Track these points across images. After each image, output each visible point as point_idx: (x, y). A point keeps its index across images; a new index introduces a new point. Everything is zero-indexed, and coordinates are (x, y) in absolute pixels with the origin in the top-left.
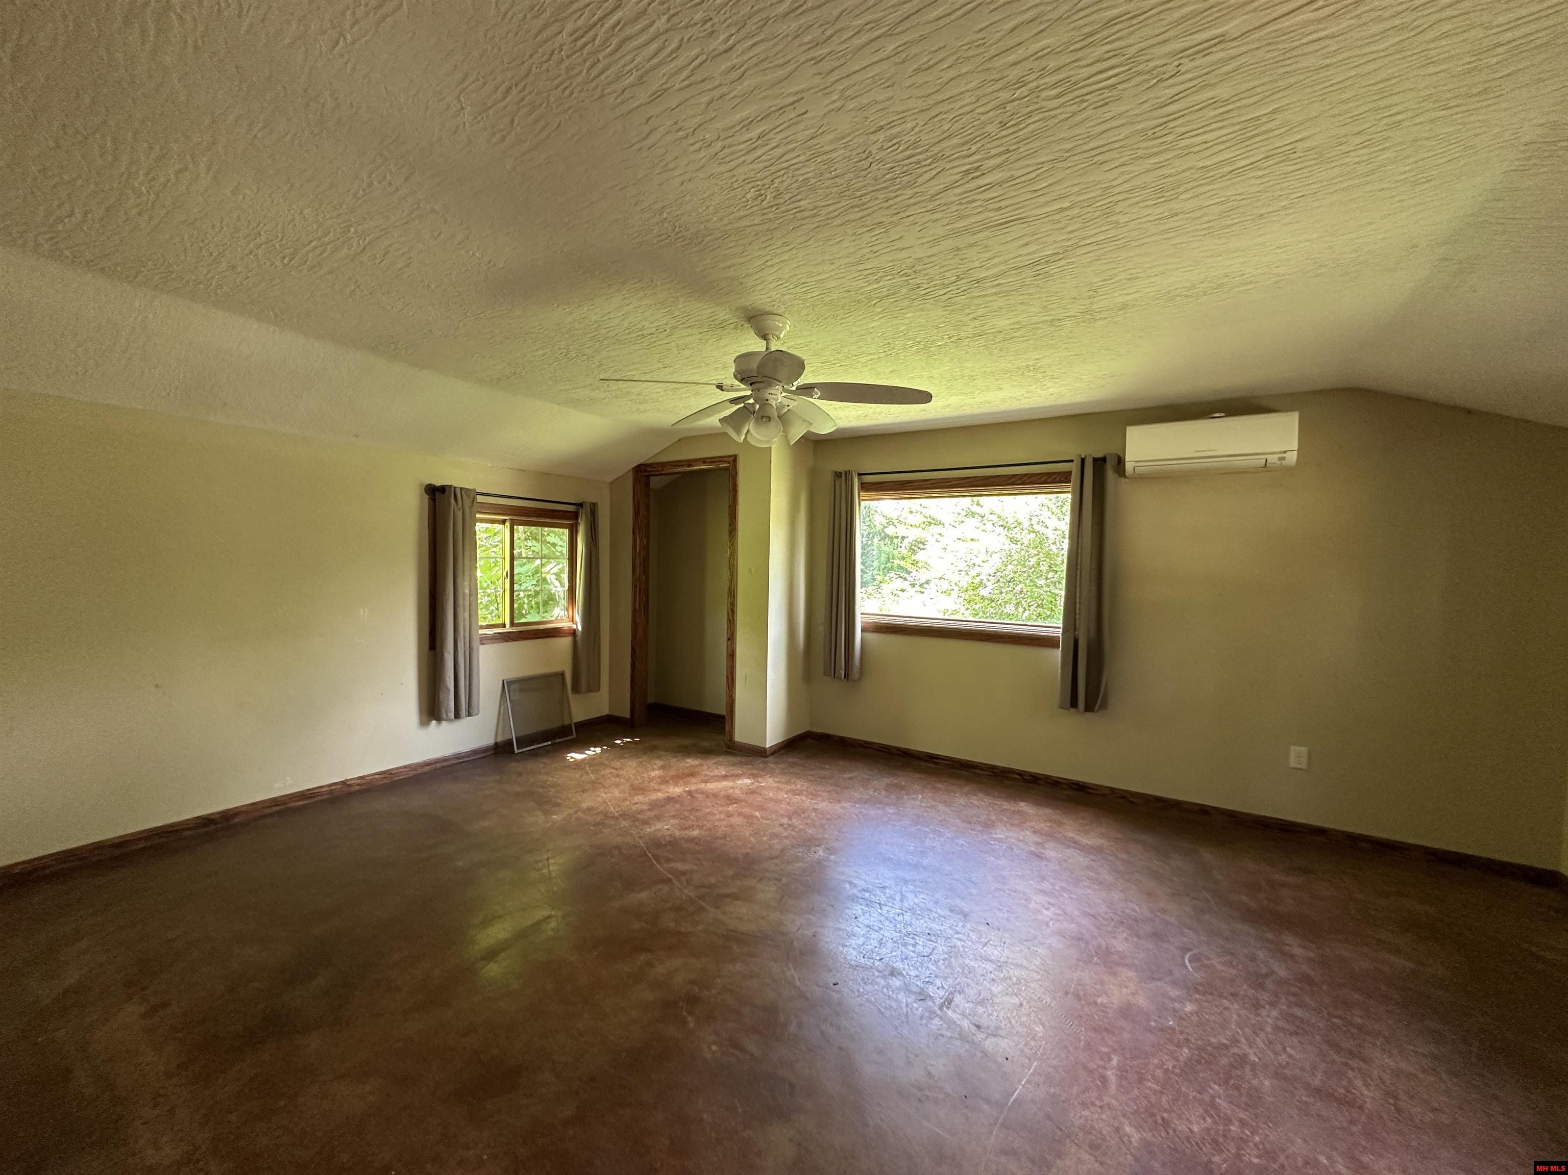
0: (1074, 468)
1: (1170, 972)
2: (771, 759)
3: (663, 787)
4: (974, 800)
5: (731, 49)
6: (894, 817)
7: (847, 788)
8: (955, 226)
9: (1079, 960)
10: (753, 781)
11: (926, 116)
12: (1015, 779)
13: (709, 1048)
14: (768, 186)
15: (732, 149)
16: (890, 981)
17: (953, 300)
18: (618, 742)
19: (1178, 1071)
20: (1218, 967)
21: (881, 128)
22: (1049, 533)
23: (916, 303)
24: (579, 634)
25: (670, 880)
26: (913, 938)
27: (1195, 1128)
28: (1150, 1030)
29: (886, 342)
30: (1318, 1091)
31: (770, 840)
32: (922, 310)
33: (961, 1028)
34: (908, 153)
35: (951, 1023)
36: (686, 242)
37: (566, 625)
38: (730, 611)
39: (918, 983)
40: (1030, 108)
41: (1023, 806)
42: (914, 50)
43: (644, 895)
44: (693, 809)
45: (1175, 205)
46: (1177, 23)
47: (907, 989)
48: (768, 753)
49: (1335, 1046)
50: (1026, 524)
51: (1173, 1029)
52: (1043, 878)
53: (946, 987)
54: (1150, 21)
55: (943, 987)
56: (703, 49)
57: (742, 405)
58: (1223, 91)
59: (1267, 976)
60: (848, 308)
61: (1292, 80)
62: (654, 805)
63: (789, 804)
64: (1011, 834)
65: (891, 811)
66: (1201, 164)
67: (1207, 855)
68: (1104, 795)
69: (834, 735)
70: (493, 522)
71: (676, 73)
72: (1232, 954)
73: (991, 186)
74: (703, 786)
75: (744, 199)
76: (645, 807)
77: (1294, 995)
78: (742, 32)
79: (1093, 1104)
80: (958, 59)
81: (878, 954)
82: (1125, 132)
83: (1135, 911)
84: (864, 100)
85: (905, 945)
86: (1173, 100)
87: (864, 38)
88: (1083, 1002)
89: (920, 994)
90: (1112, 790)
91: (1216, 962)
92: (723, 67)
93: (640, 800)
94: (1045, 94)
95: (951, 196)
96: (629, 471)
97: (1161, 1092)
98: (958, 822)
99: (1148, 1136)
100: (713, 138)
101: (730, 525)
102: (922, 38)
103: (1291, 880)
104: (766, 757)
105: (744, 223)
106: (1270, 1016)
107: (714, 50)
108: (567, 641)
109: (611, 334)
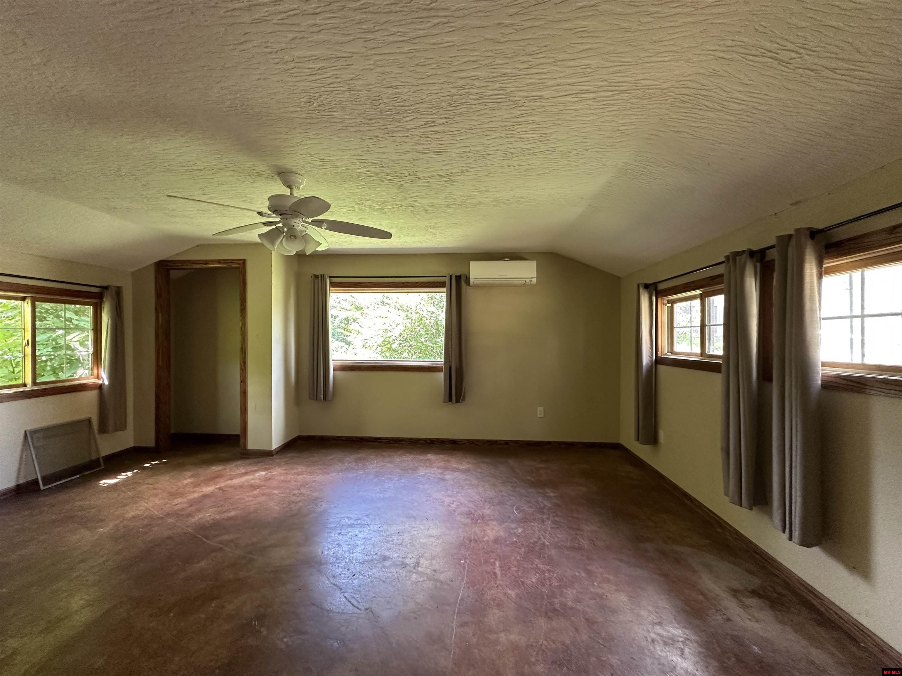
0: (447, 280)
1: (509, 517)
2: (275, 456)
3: (196, 489)
4: (405, 458)
5: (317, 14)
6: (363, 476)
7: (330, 465)
8: (415, 147)
9: (472, 524)
10: (267, 472)
11: (415, 88)
12: (423, 444)
13: (283, 641)
14: (316, 98)
15: (300, 70)
16: (384, 564)
17: (404, 186)
18: (147, 465)
19: (522, 559)
20: (527, 509)
21: (391, 87)
22: (425, 314)
23: (385, 183)
24: (105, 389)
25: (221, 548)
26: (391, 537)
27: (534, 580)
28: (507, 545)
29: (361, 202)
30: (570, 548)
31: (288, 505)
32: (386, 187)
33: (427, 574)
34: (402, 104)
35: (421, 574)
36: (249, 116)
37: (92, 381)
38: (242, 363)
39: (400, 560)
40: (463, 101)
41: (429, 456)
42: (418, 55)
43: (203, 564)
44: (226, 499)
45: (510, 162)
46: (528, 85)
47: (395, 565)
48: (274, 453)
49: (571, 528)
50: (414, 309)
51: (516, 542)
52: (447, 490)
53: (414, 557)
54: (518, 80)
55: (413, 557)
56: (298, 7)
57: (274, 227)
58: (536, 119)
59: (544, 508)
60: (345, 178)
61: (560, 122)
62: (192, 503)
63: (296, 481)
64: (427, 471)
65: (361, 473)
66: (523, 147)
67: (511, 462)
68: (465, 444)
69: (317, 436)
70: (16, 299)
71: (275, 14)
72: (530, 502)
73: (437, 132)
74: (229, 482)
75: (298, 101)
76: (185, 505)
77: (554, 513)
78: (327, 7)
79: (493, 587)
80: (437, 66)
81: (374, 551)
82: (500, 124)
83: (489, 494)
84: (387, 69)
85: (387, 542)
86: (520, 116)
87: (395, 38)
88: (478, 542)
89: (402, 565)
90: (469, 440)
91: (525, 508)
92: (309, 22)
93: (180, 501)
94: (471, 96)
95: (417, 132)
96: (151, 265)
97: (518, 570)
98: (399, 471)
99: (517, 591)
100: (289, 60)
101: (241, 306)
102: (424, 50)
103: (542, 465)
104: (272, 456)
105: (295, 115)
106: (549, 524)
107: (305, 10)
108: (93, 394)
109: (166, 164)
